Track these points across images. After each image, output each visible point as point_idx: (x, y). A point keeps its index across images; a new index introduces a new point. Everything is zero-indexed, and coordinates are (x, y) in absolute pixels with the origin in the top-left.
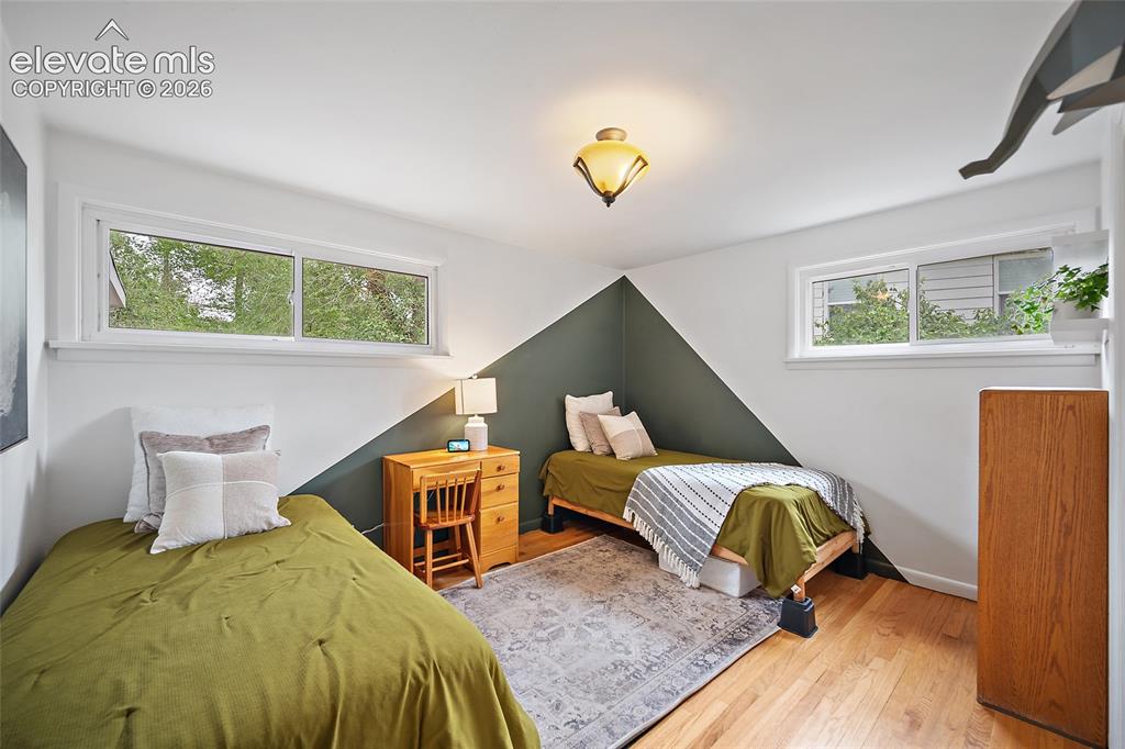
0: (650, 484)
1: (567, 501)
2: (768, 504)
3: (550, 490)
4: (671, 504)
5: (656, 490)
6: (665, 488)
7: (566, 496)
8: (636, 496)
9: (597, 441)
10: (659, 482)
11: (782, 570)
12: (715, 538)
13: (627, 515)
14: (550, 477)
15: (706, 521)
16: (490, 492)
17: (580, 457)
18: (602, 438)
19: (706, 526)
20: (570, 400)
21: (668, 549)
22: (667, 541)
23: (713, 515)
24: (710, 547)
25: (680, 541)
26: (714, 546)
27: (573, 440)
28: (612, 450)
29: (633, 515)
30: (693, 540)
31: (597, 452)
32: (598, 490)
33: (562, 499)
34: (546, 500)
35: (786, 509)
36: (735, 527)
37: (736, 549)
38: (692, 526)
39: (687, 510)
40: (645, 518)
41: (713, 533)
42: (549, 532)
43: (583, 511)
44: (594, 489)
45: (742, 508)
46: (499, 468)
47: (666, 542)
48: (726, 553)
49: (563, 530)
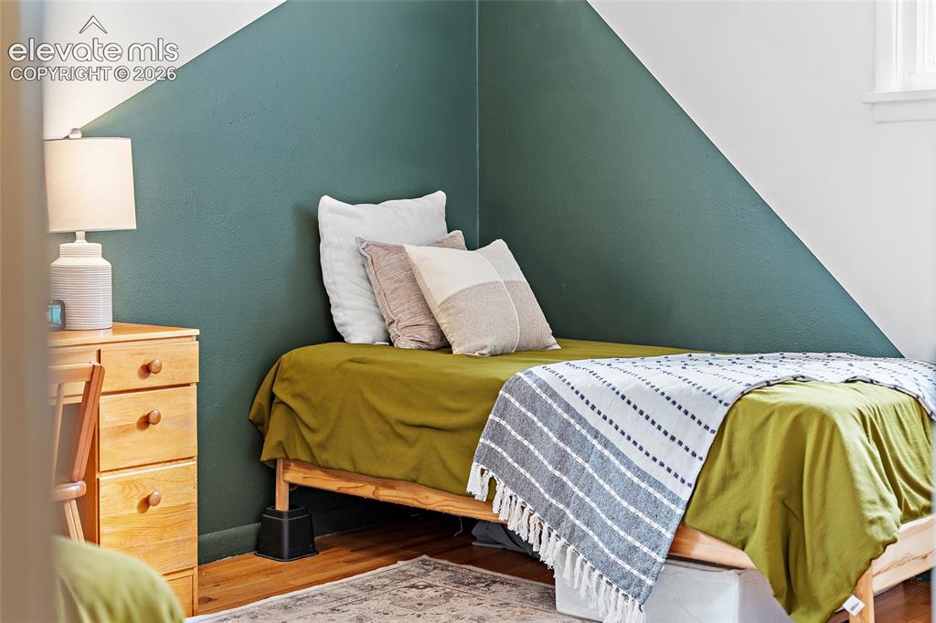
0: (531, 400)
1: (326, 469)
2: (797, 420)
3: (280, 444)
4: (583, 447)
5: (546, 414)
6: (568, 408)
7: (324, 457)
8: (499, 435)
9: (405, 313)
10: (554, 395)
11: (825, 564)
12: (680, 511)
13: (476, 485)
14: (278, 414)
15: (660, 475)
16: (124, 430)
17: (359, 355)
18: (416, 307)
19: (660, 487)
20: (330, 210)
21: (575, 555)
22: (573, 536)
23: (677, 458)
24: (669, 536)
25: (603, 531)
26: (678, 532)
27: (339, 316)
28: (443, 336)
29: (492, 482)
30: (632, 523)
31: (403, 342)
32: (401, 430)
33: (313, 464)
34: (270, 472)
35: (834, 427)
36: (726, 482)
37: (727, 532)
38: (630, 491)
39: (618, 453)
40: (518, 485)
41: (675, 500)
42: (278, 556)
43: (366, 491)
44: (397, 431)
45: (742, 434)
46: (147, 370)
47: (570, 539)
48: (704, 547)
49: (314, 552)
